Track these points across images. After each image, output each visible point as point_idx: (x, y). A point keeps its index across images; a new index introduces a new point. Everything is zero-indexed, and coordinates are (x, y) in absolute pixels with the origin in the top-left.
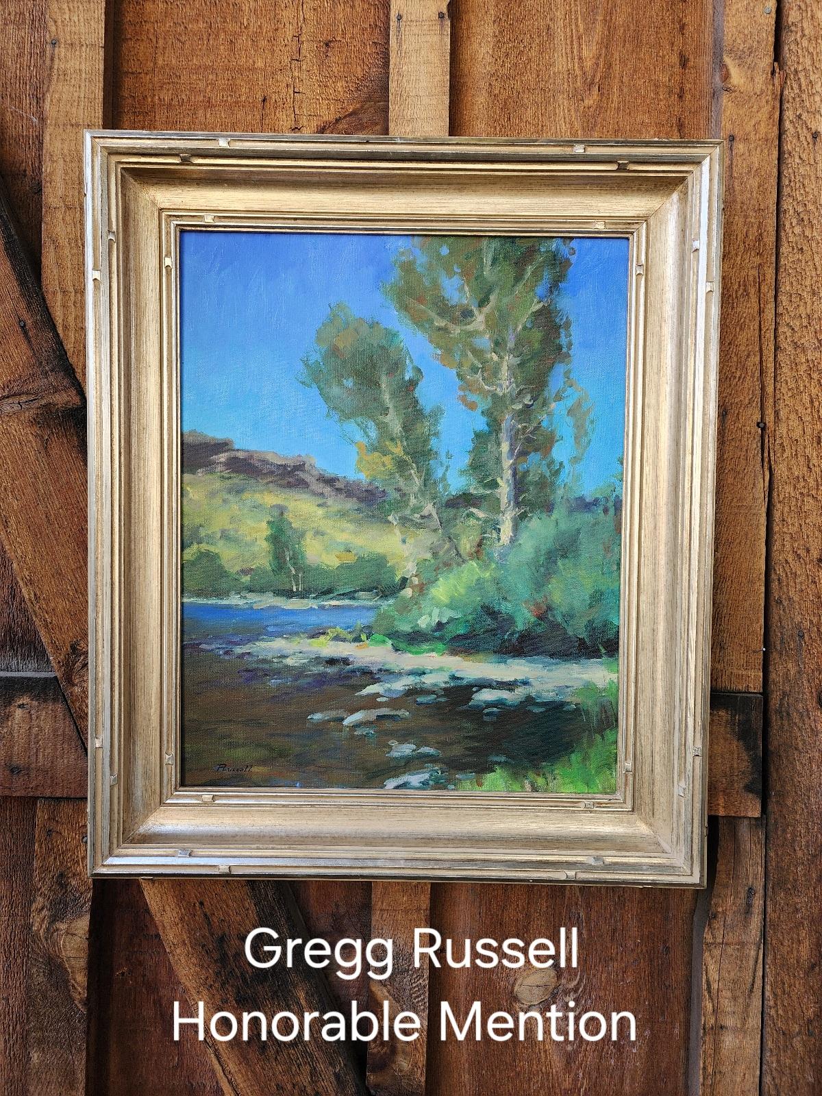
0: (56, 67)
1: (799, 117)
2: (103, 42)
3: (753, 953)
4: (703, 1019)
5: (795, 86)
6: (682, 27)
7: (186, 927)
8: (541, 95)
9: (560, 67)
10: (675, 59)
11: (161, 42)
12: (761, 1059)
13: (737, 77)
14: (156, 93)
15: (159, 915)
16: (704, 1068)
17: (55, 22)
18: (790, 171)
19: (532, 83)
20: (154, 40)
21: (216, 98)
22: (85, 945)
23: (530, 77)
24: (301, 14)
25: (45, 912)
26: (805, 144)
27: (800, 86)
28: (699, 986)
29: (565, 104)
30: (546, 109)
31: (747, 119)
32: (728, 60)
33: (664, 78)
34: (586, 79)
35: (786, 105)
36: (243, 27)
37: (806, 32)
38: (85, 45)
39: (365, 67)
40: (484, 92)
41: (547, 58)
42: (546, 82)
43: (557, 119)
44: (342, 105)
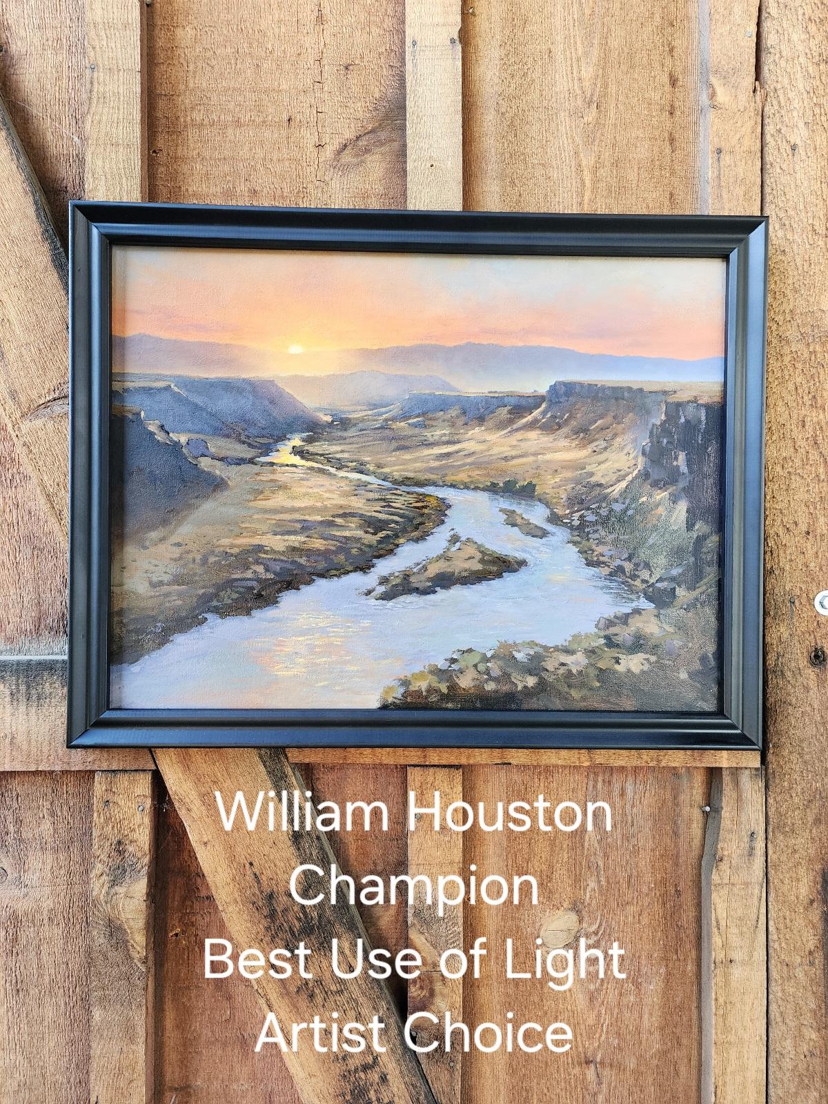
0: (95, 90)
1: (779, 131)
2: (140, 67)
3: (756, 891)
4: (713, 953)
5: (775, 103)
6: (671, 50)
7: (237, 886)
8: (545, 112)
9: (562, 87)
10: (666, 79)
11: (191, 67)
12: (767, 989)
13: (722, 96)
14: (188, 114)
15: (211, 876)
16: (716, 1000)
17: (94, 48)
18: (772, 180)
19: (536, 102)
20: (185, 65)
21: (245, 118)
22: (143, 906)
23: (534, 96)
24: (322, 39)
25: (104, 877)
26: (785, 155)
27: (779, 102)
28: (709, 924)
29: (567, 121)
30: (549, 126)
31: (733, 133)
32: (714, 80)
33: (655, 96)
34: (586, 98)
35: (766, 121)
36: (268, 52)
37: (784, 54)
38: (122, 70)
39: (382, 88)
40: (492, 110)
41: (550, 79)
42: (549, 101)
43: (560, 135)
44: (362, 124)
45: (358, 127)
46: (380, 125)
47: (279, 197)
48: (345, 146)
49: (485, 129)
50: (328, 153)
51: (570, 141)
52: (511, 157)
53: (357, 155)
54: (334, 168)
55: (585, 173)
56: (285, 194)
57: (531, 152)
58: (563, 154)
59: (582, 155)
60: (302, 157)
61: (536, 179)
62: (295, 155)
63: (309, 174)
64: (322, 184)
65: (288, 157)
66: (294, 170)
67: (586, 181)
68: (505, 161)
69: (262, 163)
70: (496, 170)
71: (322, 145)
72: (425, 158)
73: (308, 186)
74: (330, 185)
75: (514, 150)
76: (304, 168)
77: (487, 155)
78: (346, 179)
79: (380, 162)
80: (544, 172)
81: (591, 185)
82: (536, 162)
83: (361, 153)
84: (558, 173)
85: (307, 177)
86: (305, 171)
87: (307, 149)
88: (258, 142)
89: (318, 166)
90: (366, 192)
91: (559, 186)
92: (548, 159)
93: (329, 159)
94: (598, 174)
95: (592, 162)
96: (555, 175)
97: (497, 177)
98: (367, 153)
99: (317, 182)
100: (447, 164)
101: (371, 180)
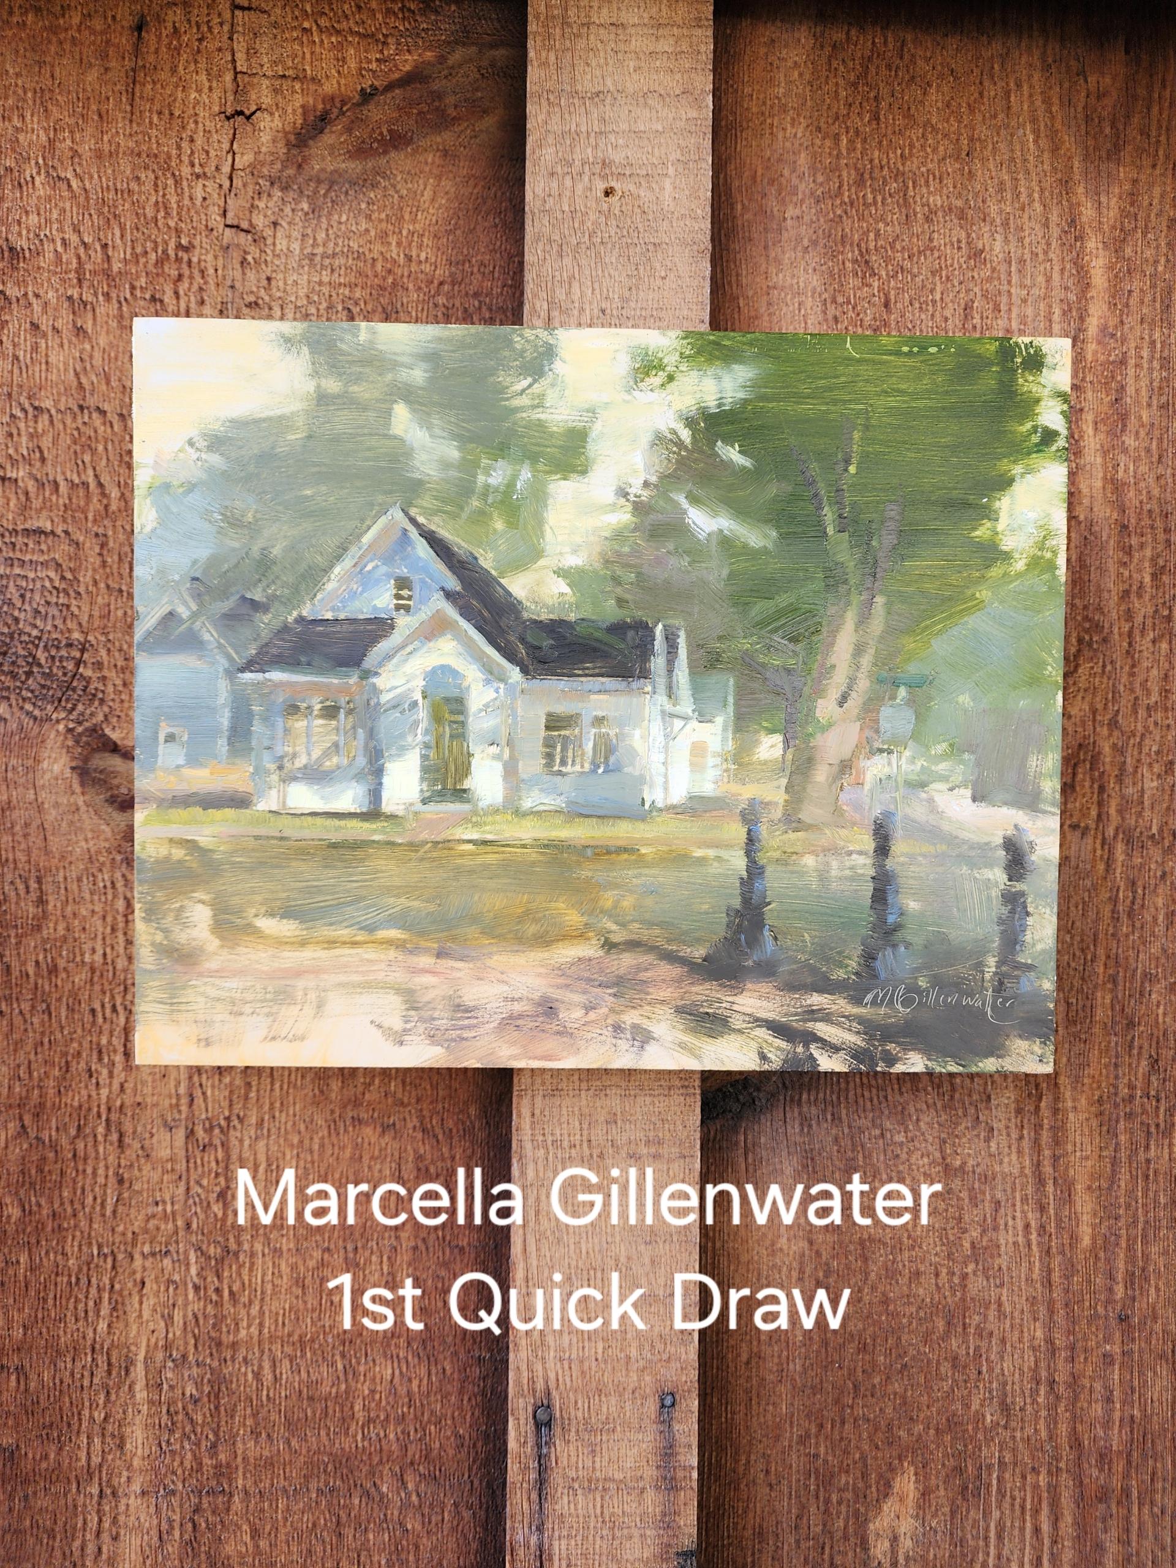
44: (381, 52)
45: (369, 62)
46: (442, 59)
47: (94, 273)
48: (324, 118)
50: (265, 138)
52: (860, 182)
53: (360, 152)
54: (285, 189)
55: (1091, 244)
56: (116, 266)
57: (923, 169)
58: (1022, 182)
59: (1081, 190)
60: (179, 148)
61: (936, 254)
62: (153, 140)
63: (198, 202)
64: (244, 239)
65: (131, 144)
66: (148, 186)
67: (1092, 272)
68: (839, 193)
69: (41, 161)
70: (812, 222)
71: (247, 113)
72: (587, 168)
73: (196, 243)
74: (269, 241)
75: (871, 161)
76: (185, 183)
77: (786, 172)
78: (324, 226)
79: (439, 178)
80: (963, 235)
81: (1106, 285)
82: (939, 203)
83: (375, 145)
84: (1006, 240)
85: (192, 213)
86: (187, 194)
87: (196, 122)
88: (30, 95)
89: (231, 179)
90: (390, 271)
91: (1009, 282)
92: (977, 194)
93: (269, 158)
94: (1128, 251)
95: (1111, 214)
96: (998, 246)
97: (815, 243)
98: (395, 148)
99: (227, 230)
100: (662, 189)
101: (405, 233)
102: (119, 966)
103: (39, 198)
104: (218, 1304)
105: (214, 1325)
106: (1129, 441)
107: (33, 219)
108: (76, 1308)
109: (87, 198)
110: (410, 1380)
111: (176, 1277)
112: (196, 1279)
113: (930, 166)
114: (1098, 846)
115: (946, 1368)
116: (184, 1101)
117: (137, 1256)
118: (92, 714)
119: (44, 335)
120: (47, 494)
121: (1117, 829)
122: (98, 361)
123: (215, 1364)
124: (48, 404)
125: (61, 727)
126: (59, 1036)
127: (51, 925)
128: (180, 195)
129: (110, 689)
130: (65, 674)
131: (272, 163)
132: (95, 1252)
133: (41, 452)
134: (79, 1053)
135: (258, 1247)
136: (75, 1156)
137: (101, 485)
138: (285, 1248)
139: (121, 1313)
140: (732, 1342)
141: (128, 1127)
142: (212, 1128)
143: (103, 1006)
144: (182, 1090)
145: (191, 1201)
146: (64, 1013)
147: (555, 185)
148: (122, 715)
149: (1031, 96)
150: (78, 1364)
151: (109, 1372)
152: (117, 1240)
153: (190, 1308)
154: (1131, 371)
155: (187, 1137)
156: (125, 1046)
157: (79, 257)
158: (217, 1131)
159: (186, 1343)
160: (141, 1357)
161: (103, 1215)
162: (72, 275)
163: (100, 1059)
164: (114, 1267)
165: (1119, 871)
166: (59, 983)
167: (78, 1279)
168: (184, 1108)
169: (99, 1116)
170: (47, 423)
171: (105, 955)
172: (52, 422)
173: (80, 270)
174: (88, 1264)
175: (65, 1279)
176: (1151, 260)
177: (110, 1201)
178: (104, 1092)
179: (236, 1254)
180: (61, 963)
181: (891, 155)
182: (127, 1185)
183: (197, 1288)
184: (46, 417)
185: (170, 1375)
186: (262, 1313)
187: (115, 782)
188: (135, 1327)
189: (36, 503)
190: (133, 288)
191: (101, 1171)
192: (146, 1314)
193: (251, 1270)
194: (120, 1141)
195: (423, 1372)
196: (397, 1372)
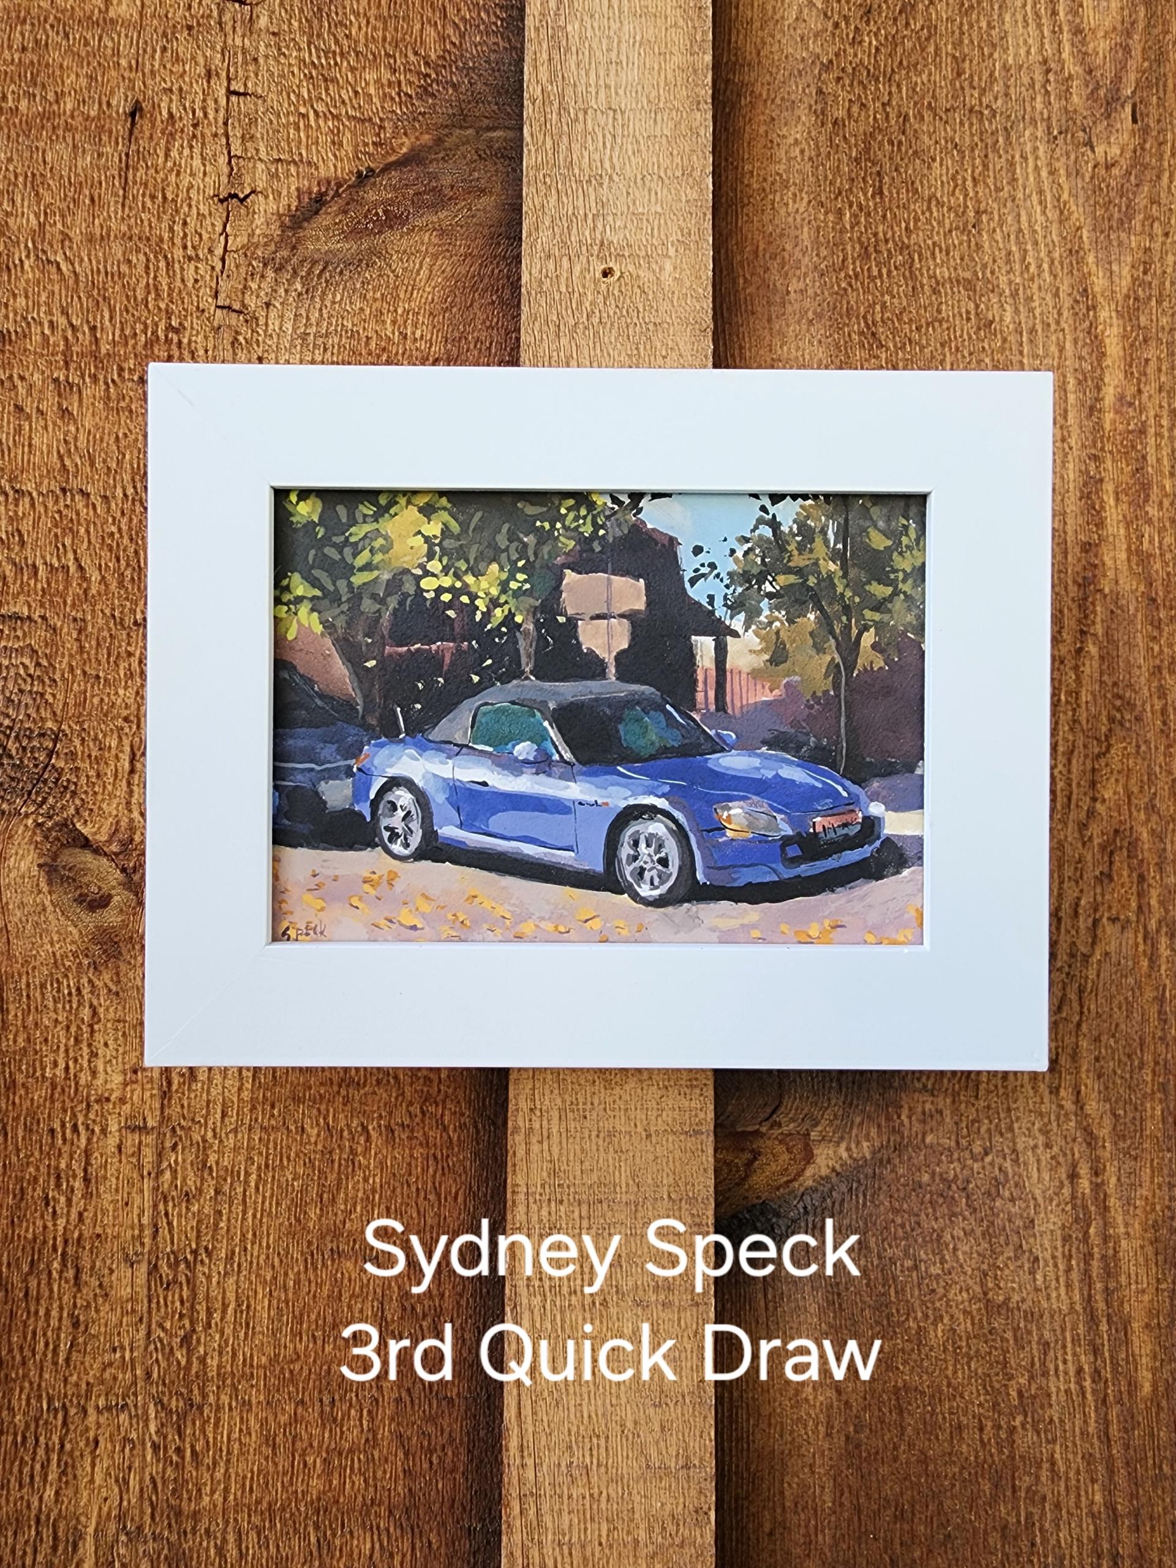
8: (971, 125)
9: (1022, 51)
19: (942, 94)
29: (1041, 153)
30: (985, 166)
34: (1098, 87)
39: (450, 31)
40: (802, 112)
41: (984, 24)
42: (983, 92)
43: (1020, 195)
44: (378, 135)
45: (366, 145)
46: (439, 141)
47: (81, 354)
48: (319, 202)
49: (781, 168)
50: (259, 220)
51: (1053, 214)
52: (865, 255)
53: (355, 232)
54: (278, 270)
55: (1104, 315)
56: (104, 348)
57: (930, 242)
58: (1031, 253)
59: (1091, 259)
60: (171, 230)
61: (945, 326)
62: (146, 223)
63: (190, 284)
64: (233, 319)
65: (124, 228)
66: (141, 269)
67: (1107, 341)
68: (843, 266)
69: (30, 245)
70: (816, 294)
71: (242, 196)
72: (584, 248)
73: (187, 324)
74: (262, 321)
75: (875, 235)
76: (177, 266)
77: (788, 247)
78: (318, 306)
79: (435, 257)
80: (972, 306)
81: (1121, 353)
82: (947, 275)
83: (370, 226)
84: (1017, 311)
85: (184, 294)
86: (179, 276)
87: (190, 206)
88: (21, 179)
89: (223, 260)
90: (384, 349)
91: (1021, 353)
92: (984, 266)
93: (263, 240)
94: (1143, 321)
95: (1124, 283)
96: (1008, 318)
97: (819, 316)
98: (391, 227)
99: (219, 311)
100: (661, 269)
101: (400, 311)
102: (82, 1082)
103: (27, 281)
104: (179, 1467)
105: (174, 1490)
106: (1152, 511)
107: (21, 301)
108: (21, 1472)
109: (77, 281)
110: (391, 1556)
111: (134, 1435)
112: (155, 1437)
113: (936, 238)
114: (1140, 940)
115: (994, 1539)
116: (147, 1232)
117: (91, 1411)
118: (63, 808)
119: (29, 418)
120: (25, 578)
121: (1160, 922)
122: (82, 442)
123: (174, 1538)
124: (30, 487)
125: (30, 822)
126: (14, 1159)
127: (11, 1037)
128: (171, 277)
129: (83, 780)
130: (36, 766)
131: (266, 245)
132: (45, 1407)
133: (21, 535)
134: (36, 1179)
135: (225, 1399)
136: (26, 1294)
137: (80, 568)
138: (254, 1401)
139: (70, 1477)
140: (753, 1510)
141: (86, 1263)
142: (177, 1262)
143: (63, 1125)
144: (145, 1220)
145: (152, 1347)
146: (20, 1134)
147: (551, 266)
148: (95, 808)
149: (1036, 167)
150: (21, 1539)
151: (55, 1548)
152: (69, 1393)
153: (148, 1470)
154: (1151, 441)
155: (149, 1274)
156: (85, 1170)
157: (66, 339)
158: (183, 1266)
159: (142, 1512)
160: (91, 1530)
161: (55, 1363)
162: (59, 357)
163: (58, 1185)
164: (65, 1423)
165: (1163, 968)
166: (17, 1100)
167: (24, 1438)
168: (147, 1240)
169: (55, 1249)
170: (27, 506)
171: (67, 1068)
172: (33, 505)
173: (67, 353)
174: (37, 1421)
175: (10, 1439)
176: (1167, 328)
177: (63, 1348)
178: (61, 1222)
179: (200, 1408)
180: (20, 1078)
181: (896, 229)
182: (82, 1328)
183: (155, 1447)
184: (27, 500)
185: (122, 1551)
186: (227, 1475)
187: (85, 880)
188: (85, 1494)
189: (14, 588)
190: (121, 369)
191: (54, 1313)
192: (98, 1479)
193: (216, 1425)
194: (77, 1277)
195: (407, 1545)
196: (377, 1546)
